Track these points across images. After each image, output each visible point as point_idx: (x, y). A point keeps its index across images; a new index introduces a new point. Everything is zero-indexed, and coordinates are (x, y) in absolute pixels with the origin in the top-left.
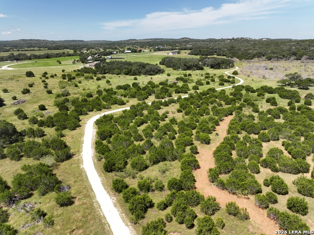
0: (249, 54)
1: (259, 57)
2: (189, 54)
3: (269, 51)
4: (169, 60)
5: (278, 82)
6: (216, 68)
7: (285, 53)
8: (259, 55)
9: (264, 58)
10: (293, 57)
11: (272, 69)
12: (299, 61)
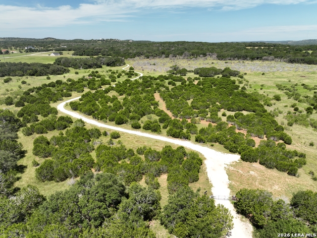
0: (131, 53)
1: (139, 56)
2: (74, 55)
3: (145, 51)
4: (66, 60)
5: (167, 72)
6: (112, 66)
7: (156, 52)
8: (139, 54)
9: (143, 56)
10: (164, 56)
11: (154, 64)
12: (168, 59)
